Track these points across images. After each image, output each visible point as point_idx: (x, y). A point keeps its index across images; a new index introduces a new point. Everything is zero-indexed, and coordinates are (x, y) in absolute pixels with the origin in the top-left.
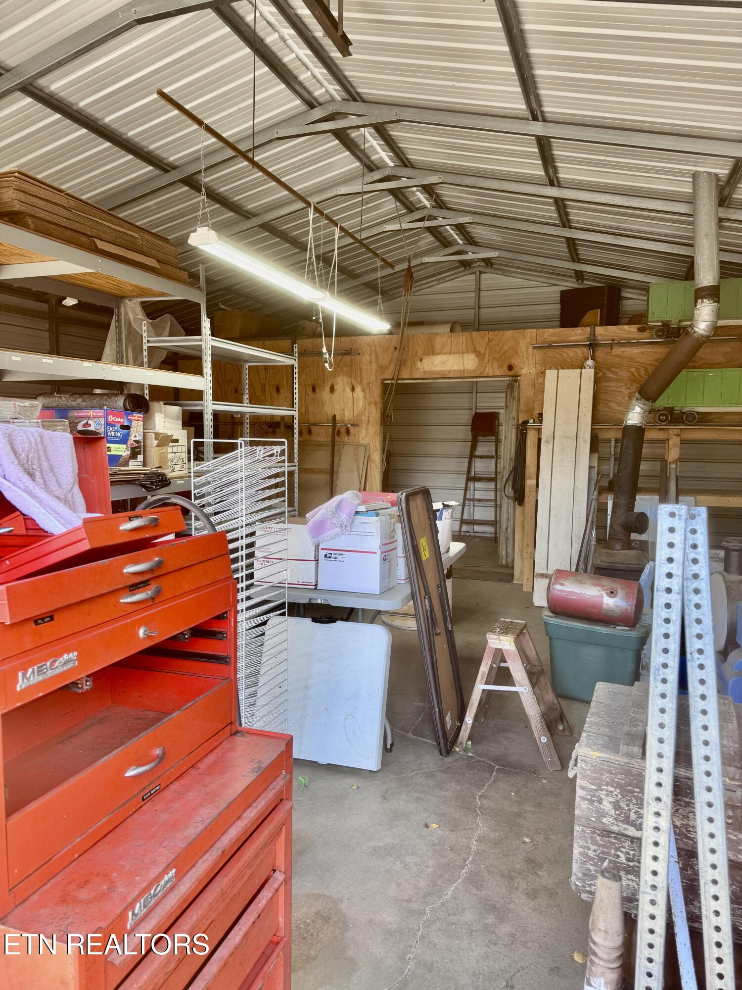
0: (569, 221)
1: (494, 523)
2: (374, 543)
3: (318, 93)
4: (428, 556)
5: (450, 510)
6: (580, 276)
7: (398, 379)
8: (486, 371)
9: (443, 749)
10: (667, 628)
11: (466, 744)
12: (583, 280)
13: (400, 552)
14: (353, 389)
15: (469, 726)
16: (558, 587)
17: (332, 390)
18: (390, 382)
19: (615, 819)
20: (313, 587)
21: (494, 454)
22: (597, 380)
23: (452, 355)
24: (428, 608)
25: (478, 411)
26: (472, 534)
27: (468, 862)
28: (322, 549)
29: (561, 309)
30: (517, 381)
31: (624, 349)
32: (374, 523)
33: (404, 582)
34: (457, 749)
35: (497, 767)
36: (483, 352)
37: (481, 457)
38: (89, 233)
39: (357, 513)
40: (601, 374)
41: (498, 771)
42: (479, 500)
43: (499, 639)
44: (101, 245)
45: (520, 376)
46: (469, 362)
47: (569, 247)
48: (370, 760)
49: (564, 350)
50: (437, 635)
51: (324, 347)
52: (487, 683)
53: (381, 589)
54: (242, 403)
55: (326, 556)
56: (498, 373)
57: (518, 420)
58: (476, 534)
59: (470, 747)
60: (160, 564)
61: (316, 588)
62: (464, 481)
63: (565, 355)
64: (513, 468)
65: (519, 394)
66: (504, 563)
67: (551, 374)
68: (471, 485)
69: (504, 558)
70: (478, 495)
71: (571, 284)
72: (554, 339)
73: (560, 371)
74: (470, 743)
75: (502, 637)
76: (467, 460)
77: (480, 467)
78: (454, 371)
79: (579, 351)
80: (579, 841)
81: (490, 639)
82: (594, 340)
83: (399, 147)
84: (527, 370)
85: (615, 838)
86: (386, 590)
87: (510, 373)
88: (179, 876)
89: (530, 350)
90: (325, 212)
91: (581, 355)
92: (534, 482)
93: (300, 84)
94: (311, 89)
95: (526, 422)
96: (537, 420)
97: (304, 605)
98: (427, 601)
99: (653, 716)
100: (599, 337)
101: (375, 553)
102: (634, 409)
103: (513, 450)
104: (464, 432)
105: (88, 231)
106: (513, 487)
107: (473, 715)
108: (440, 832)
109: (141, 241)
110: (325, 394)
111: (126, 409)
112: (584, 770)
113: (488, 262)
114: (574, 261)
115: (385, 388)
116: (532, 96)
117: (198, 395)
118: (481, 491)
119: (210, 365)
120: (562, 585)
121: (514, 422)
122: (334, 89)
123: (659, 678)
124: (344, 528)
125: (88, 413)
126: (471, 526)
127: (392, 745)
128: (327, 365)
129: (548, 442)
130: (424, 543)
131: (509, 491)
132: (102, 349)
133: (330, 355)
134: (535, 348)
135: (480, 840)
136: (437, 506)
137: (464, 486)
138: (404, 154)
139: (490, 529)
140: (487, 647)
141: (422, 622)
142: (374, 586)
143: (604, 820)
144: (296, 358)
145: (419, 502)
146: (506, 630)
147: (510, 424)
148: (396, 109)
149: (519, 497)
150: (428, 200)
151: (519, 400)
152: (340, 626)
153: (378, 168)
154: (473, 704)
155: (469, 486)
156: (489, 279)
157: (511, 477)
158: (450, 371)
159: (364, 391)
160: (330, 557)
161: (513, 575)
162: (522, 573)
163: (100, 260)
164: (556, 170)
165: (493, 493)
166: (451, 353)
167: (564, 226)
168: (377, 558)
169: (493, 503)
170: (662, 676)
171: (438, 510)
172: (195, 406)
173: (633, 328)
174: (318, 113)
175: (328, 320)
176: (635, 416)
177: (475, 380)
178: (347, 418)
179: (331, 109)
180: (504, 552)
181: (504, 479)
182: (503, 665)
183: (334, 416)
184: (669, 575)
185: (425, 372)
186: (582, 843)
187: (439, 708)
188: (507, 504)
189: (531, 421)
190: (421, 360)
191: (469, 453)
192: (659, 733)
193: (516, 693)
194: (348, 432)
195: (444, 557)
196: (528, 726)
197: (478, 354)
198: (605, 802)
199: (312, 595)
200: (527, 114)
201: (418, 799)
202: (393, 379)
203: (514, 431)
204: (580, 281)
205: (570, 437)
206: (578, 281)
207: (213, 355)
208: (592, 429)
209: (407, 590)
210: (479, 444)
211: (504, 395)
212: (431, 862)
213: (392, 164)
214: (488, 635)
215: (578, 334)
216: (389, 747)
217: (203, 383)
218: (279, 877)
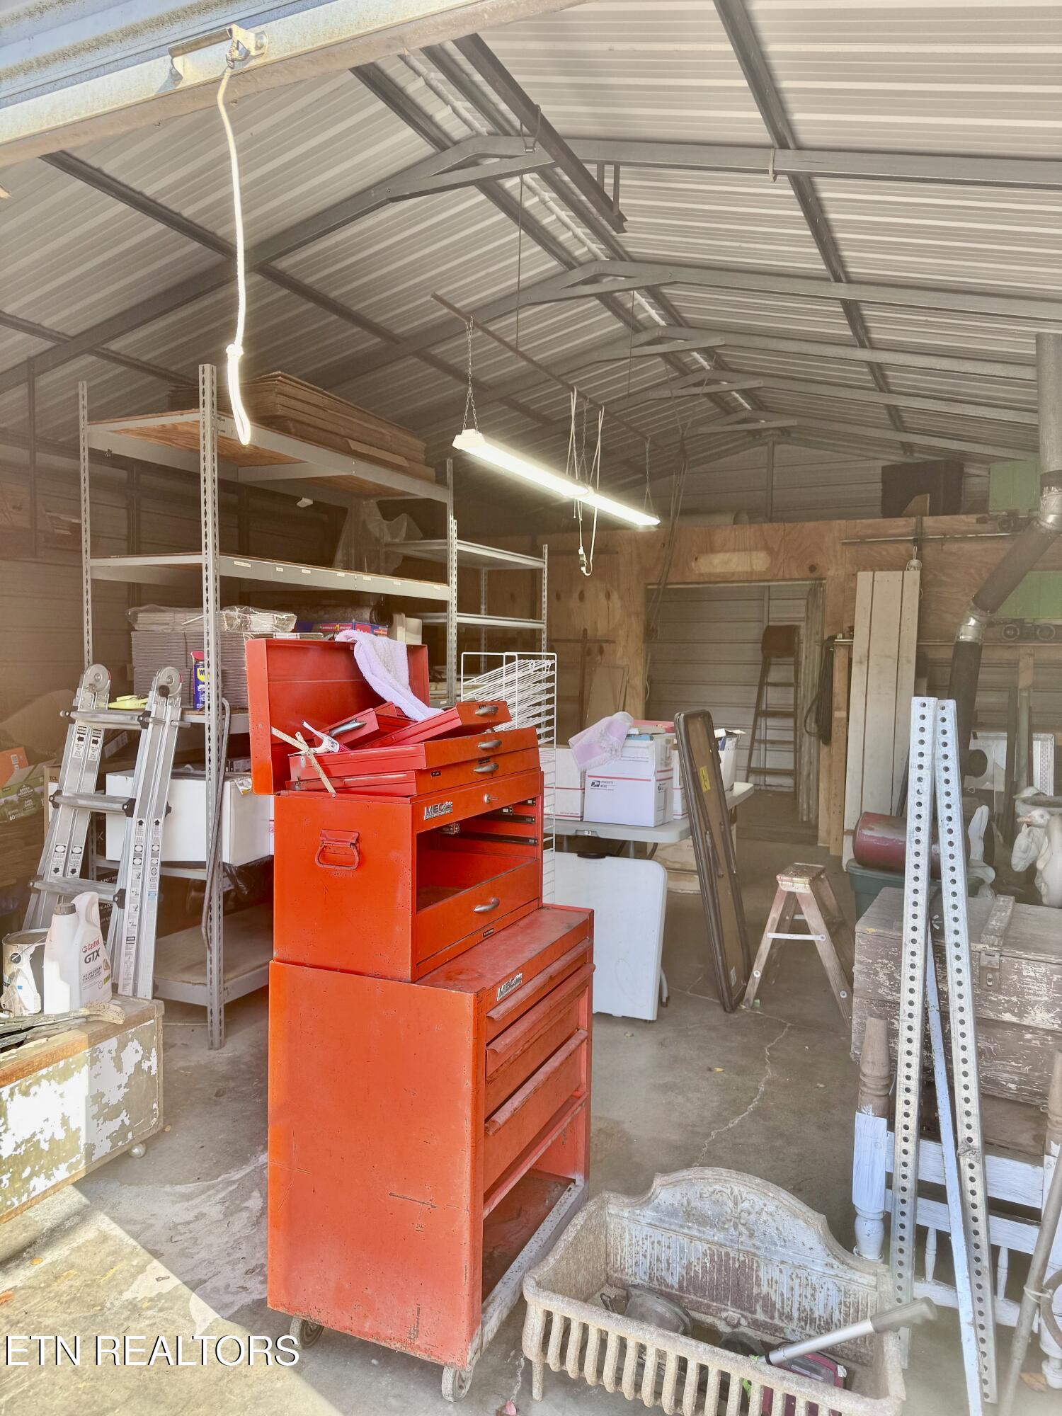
0: (887, 384)
1: (793, 773)
2: (649, 769)
3: (579, 252)
4: (709, 788)
5: (735, 739)
6: (908, 448)
7: (666, 584)
8: (781, 573)
9: (728, 1004)
10: (920, 798)
11: (754, 1003)
12: (912, 452)
13: (676, 782)
14: (608, 596)
15: (757, 981)
16: (866, 832)
17: (582, 597)
18: (655, 587)
19: (890, 990)
20: (579, 819)
21: (792, 681)
22: (924, 585)
23: (736, 553)
24: (709, 845)
25: (771, 624)
26: (763, 788)
27: (755, 1099)
28: (589, 776)
29: (883, 490)
30: (821, 585)
31: (962, 545)
32: (648, 747)
33: (680, 817)
34: (744, 1007)
35: (789, 1024)
36: (776, 549)
37: (775, 685)
38: (343, 433)
39: (629, 736)
40: (930, 577)
41: (790, 1028)
42: (773, 742)
43: (793, 882)
44: (354, 445)
45: (825, 579)
46: (759, 562)
47: (890, 415)
48: (646, 1009)
49: (883, 546)
50: (719, 877)
51: (581, 548)
52: (777, 931)
53: (656, 821)
54: (479, 613)
55: (593, 784)
56: (796, 575)
57: (823, 635)
58: (769, 788)
59: (758, 1006)
60: (497, 747)
61: (581, 821)
62: (752, 717)
63: (884, 553)
64: (817, 696)
65: (823, 602)
66: (805, 819)
67: (864, 578)
68: (762, 722)
69: (805, 812)
70: (771, 735)
71: (897, 458)
72: (870, 532)
73: (877, 573)
74: (758, 1001)
75: (795, 879)
76: (756, 689)
77: (774, 697)
78: (739, 572)
79: (902, 548)
80: (857, 1011)
81: (782, 881)
82: (922, 534)
83: (672, 306)
84: (834, 572)
85: (890, 1007)
86: (662, 824)
87: (813, 576)
88: (526, 980)
89: (839, 547)
90: (589, 397)
91: (904, 552)
92: (844, 714)
93: (560, 245)
94: (571, 249)
95: (833, 638)
96: (847, 635)
97: (569, 837)
98: (708, 837)
99: (909, 872)
100: (928, 530)
101: (650, 780)
102: (968, 622)
103: (816, 674)
104: (752, 652)
105: (342, 432)
106: (817, 721)
107: (761, 968)
108: (725, 1075)
109: (389, 438)
110: (574, 602)
111: (371, 622)
112: (862, 945)
113: (784, 431)
114: (898, 430)
115: (649, 595)
116: (833, 258)
117: (441, 606)
118: (774, 729)
119: (455, 572)
120: (871, 829)
121: (818, 637)
122: (596, 247)
123: (914, 840)
124: (614, 752)
125: (335, 626)
126: (762, 778)
127: (668, 999)
128: (584, 569)
129: (861, 662)
130: (704, 772)
131: (812, 726)
132: (334, 555)
133: (588, 559)
134: (844, 544)
135: (769, 1083)
136: (719, 733)
137: (752, 723)
138: (678, 313)
139: (788, 782)
140: (779, 889)
141: (703, 859)
142: (648, 817)
143: (880, 991)
144: (546, 561)
145: (698, 726)
146: (800, 872)
147: (812, 641)
148: (671, 269)
149: (825, 734)
150: (706, 360)
151: (824, 610)
152: (610, 864)
153: (646, 329)
154: (761, 955)
155: (759, 723)
156: (786, 451)
157: (814, 708)
158: (733, 574)
159: (621, 598)
160: (598, 786)
161: (816, 837)
162: (829, 832)
163: (354, 462)
164: (867, 330)
165: (792, 733)
166: (734, 550)
167: (881, 391)
168: (651, 787)
169: (792, 746)
170: (916, 838)
171: (721, 739)
172: (436, 619)
173: (972, 519)
174: (577, 275)
175: (588, 517)
176: (969, 630)
177: (766, 584)
178: (599, 633)
179: (593, 269)
180: (805, 806)
181: (805, 711)
182: (797, 917)
183: (585, 630)
184: (921, 754)
185: (701, 575)
186: (860, 1014)
187: (722, 956)
188: (808, 743)
189: (840, 636)
190: (696, 559)
191: (758, 680)
192: (915, 885)
193: (812, 942)
194: (601, 651)
195: (728, 796)
196: (825, 980)
197: (770, 551)
198: (881, 975)
199: (580, 826)
200: (828, 274)
201: (700, 1048)
202: (659, 584)
203: (818, 649)
204: (908, 454)
205: (889, 657)
206: (905, 453)
207: (459, 561)
208: (918, 647)
209: (686, 825)
210: (773, 668)
211: (804, 602)
212: (716, 1098)
213: (663, 323)
214: (778, 877)
215: (901, 526)
216: (664, 1000)
217: (447, 592)
218: (583, 1034)
